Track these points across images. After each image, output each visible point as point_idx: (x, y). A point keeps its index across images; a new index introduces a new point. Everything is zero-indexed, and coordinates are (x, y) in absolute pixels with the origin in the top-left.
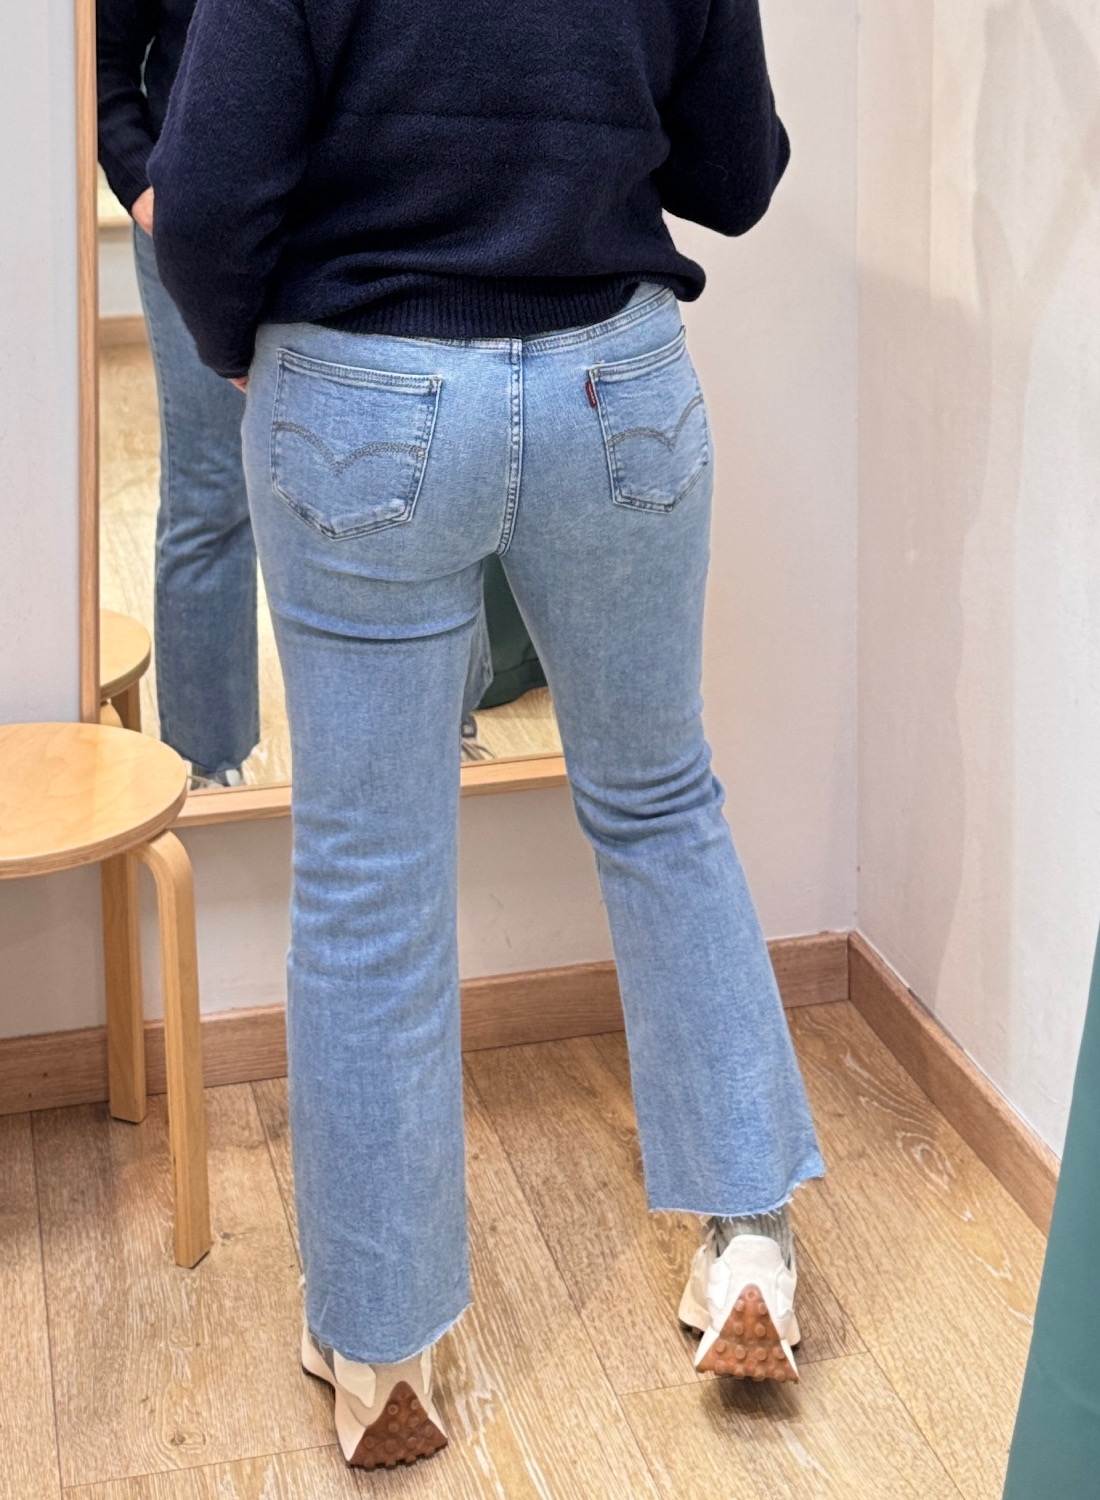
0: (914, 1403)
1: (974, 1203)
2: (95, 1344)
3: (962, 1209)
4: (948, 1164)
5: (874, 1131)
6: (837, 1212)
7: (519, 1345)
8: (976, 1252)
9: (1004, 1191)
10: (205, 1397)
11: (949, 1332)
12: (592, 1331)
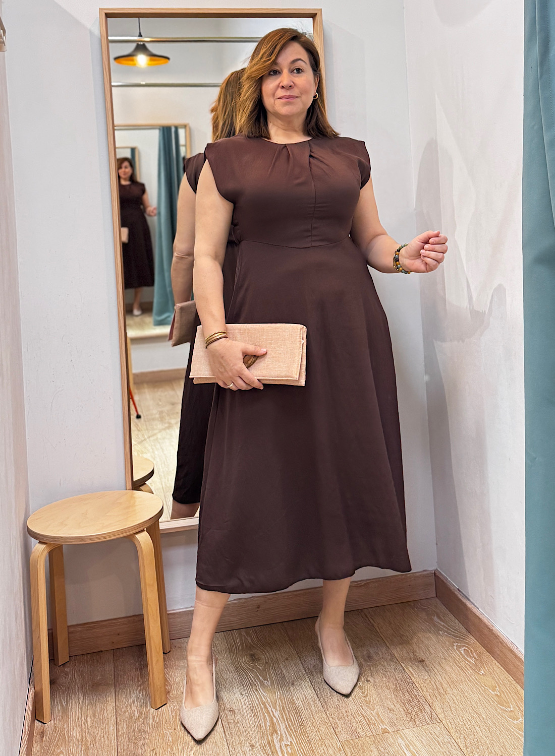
0: (459, 740)
1: (485, 668)
2: (134, 731)
3: (480, 670)
4: (474, 654)
5: (445, 643)
6: (430, 673)
7: (302, 725)
8: (485, 685)
9: (496, 663)
10: (177, 748)
11: (474, 714)
12: (331, 719)
